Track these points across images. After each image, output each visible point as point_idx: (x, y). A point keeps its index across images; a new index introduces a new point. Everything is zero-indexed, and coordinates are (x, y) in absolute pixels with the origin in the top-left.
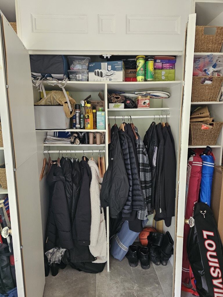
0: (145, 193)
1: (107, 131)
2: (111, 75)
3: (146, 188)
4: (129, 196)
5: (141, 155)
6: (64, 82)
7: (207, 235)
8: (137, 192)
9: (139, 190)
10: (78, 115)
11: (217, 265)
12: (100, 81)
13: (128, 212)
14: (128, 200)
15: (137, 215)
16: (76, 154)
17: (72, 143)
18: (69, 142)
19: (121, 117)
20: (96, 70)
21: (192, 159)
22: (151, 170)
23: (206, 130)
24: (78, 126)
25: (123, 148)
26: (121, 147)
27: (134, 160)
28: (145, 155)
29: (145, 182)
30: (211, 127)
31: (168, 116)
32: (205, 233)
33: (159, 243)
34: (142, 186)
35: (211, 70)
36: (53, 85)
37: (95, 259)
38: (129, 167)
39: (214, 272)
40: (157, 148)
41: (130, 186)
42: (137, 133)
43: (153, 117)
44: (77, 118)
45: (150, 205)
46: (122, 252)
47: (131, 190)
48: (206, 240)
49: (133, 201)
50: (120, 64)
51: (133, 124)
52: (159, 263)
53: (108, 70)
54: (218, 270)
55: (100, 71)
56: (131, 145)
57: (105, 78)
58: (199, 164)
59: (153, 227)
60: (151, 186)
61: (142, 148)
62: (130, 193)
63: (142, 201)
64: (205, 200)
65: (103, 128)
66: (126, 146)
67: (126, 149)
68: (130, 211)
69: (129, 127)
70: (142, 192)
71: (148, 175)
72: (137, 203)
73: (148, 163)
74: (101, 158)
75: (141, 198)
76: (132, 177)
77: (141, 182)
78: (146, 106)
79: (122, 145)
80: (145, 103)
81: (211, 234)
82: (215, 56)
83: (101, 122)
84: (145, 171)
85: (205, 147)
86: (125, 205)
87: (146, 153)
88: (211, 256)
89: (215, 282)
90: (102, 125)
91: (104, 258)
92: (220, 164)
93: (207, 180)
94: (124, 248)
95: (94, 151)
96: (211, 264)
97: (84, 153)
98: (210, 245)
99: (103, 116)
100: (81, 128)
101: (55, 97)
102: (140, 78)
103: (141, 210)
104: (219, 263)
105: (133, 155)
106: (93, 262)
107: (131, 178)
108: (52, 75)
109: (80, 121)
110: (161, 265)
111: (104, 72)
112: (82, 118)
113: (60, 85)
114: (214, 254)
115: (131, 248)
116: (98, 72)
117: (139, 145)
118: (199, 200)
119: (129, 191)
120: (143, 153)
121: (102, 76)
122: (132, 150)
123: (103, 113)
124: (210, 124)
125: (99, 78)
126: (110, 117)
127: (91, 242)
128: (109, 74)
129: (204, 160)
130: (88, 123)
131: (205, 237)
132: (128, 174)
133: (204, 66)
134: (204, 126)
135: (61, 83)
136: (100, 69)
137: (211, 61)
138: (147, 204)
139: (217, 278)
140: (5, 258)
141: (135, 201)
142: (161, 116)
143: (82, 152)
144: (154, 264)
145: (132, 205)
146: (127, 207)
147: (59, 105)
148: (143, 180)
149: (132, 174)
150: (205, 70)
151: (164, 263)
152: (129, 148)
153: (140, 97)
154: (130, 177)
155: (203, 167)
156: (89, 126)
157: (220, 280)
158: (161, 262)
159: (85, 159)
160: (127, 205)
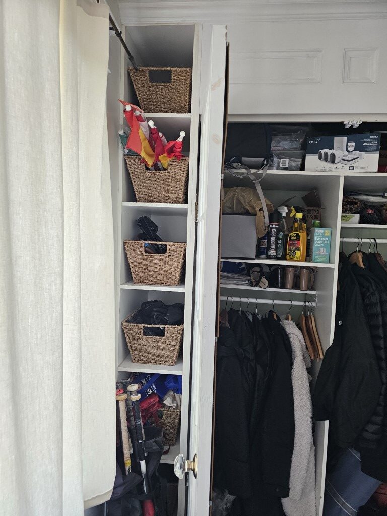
1: (335, 266)
2: (353, 159)
6: (261, 172)
10: (274, 232)
12: (330, 171)
13: (373, 437)
14: (375, 413)
17: (251, 284)
18: (247, 282)
19: (356, 240)
20: (323, 151)
24: (272, 253)
26: (363, 299)
36: (242, 177)
38: (382, 343)
41: (382, 384)
44: (273, 239)
47: (383, 392)
50: (374, 139)
51: (378, 254)
53: (347, 150)
55: (329, 152)
57: (340, 165)
67: (374, 305)
68: (379, 436)
74: (307, 318)
79: (364, 296)
83: (322, 247)
90: (325, 253)
95: (294, 303)
97: (274, 306)
99: (326, 237)
100: (276, 258)
101: (241, 198)
108: (244, 159)
109: (276, 243)
111: (339, 153)
112: (280, 239)
113: (252, 178)
116: (326, 154)
121: (333, 161)
123: (327, 232)
125: (327, 165)
126: (345, 240)
128: (350, 157)
130: (298, 249)
132: (379, 359)
135: (254, 174)
136: (331, 147)
140: (137, 505)
143: (269, 302)
145: (384, 425)
146: (371, 428)
147: (247, 213)
156: (298, 254)
159: (275, 318)
160: (375, 424)
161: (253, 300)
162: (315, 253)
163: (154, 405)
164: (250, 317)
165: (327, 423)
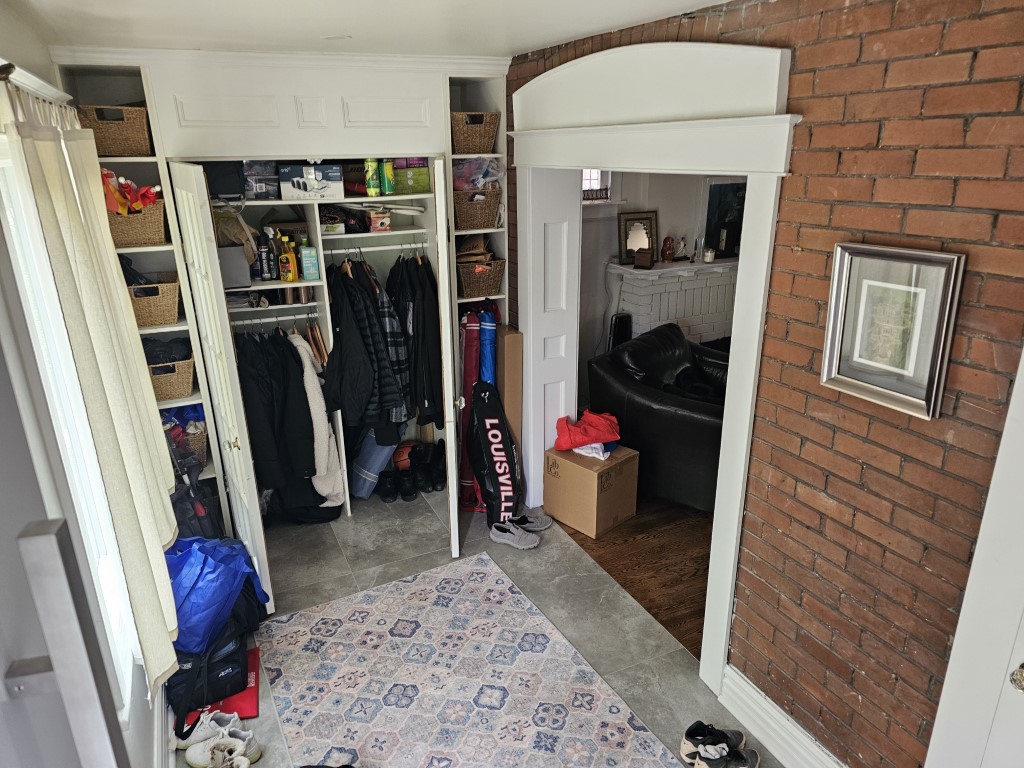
0: (399, 380)
1: (324, 283)
2: (323, 188)
3: (400, 371)
4: (374, 387)
5: (387, 319)
6: (240, 204)
7: (491, 425)
8: (387, 380)
9: (389, 376)
10: (264, 256)
11: (504, 459)
12: (304, 198)
13: (374, 413)
14: (373, 395)
15: (389, 416)
16: (262, 325)
17: (252, 305)
18: (247, 304)
19: (343, 251)
20: (295, 180)
21: (465, 320)
22: (406, 343)
23: (482, 273)
24: (267, 275)
25: (356, 309)
26: (353, 309)
27: (377, 329)
28: (394, 318)
29: (399, 362)
30: (488, 268)
31: (425, 245)
32: (488, 422)
33: (429, 458)
34: (394, 370)
35: (481, 182)
37: (324, 499)
38: (370, 341)
39: (500, 467)
40: (411, 304)
41: (375, 372)
42: (376, 281)
43: (399, 247)
44: (264, 261)
45: (409, 398)
46: (368, 485)
47: (376, 377)
48: (489, 430)
49: (382, 395)
50: (336, 171)
51: (365, 262)
52: (430, 489)
53: (316, 179)
54: (505, 465)
55: (301, 181)
56: (368, 302)
57: (311, 193)
58: (475, 327)
59: (416, 440)
60: (408, 368)
61: (387, 307)
62: (376, 382)
63: (395, 393)
64: (488, 378)
65: (315, 274)
66: (362, 306)
67: (361, 311)
68: (379, 411)
69: (359, 266)
70: (395, 380)
71: (402, 350)
72: (389, 397)
73: (399, 331)
74: (312, 329)
75: (394, 388)
76: (377, 356)
77: (392, 363)
78: (386, 230)
79: (352, 304)
80: (382, 224)
81: (496, 421)
82: (484, 160)
83: (311, 267)
84: (396, 345)
85: (483, 299)
86: (369, 402)
87: (395, 313)
88: (496, 450)
89: (502, 479)
90: (315, 272)
91: (340, 496)
92: (507, 323)
93: (488, 350)
94: (371, 477)
95: (298, 317)
96: (496, 459)
97: (278, 323)
98: (495, 436)
99: (312, 257)
100: (272, 281)
101: (225, 232)
102: (372, 191)
103: (396, 407)
104: (506, 456)
105: (375, 320)
106: (321, 506)
107: (375, 359)
108: (220, 196)
109: (269, 265)
110: (435, 492)
111: (309, 182)
112: (272, 262)
113: (233, 211)
114: (501, 446)
115: (382, 475)
116: (298, 182)
117: (383, 303)
118: (480, 379)
119: (374, 380)
120: (391, 316)
121: (306, 189)
122: (372, 311)
123: (313, 252)
124: (488, 265)
125: (301, 193)
126: (334, 252)
127: (318, 471)
128: (319, 186)
129: (481, 320)
130: (290, 271)
131: (488, 427)
132: (370, 353)
133: (471, 175)
134: (479, 269)
135: (234, 206)
136: (302, 177)
137: (480, 168)
138: (405, 396)
139: (504, 474)
140: (190, 507)
141: (385, 395)
142: (413, 246)
143: (274, 320)
144: (423, 494)
145: (381, 403)
146: (372, 407)
147: (234, 244)
148: (394, 359)
149: (376, 352)
150: (473, 181)
151: (439, 487)
152: (367, 308)
153: (373, 215)
154: (374, 357)
155: (481, 331)
156: (290, 276)
157: (508, 476)
158: (435, 489)
159: (281, 333)
160: (373, 403)
161: (257, 321)
162: (305, 272)
163: (179, 435)
164: (257, 338)
165: (339, 412)
